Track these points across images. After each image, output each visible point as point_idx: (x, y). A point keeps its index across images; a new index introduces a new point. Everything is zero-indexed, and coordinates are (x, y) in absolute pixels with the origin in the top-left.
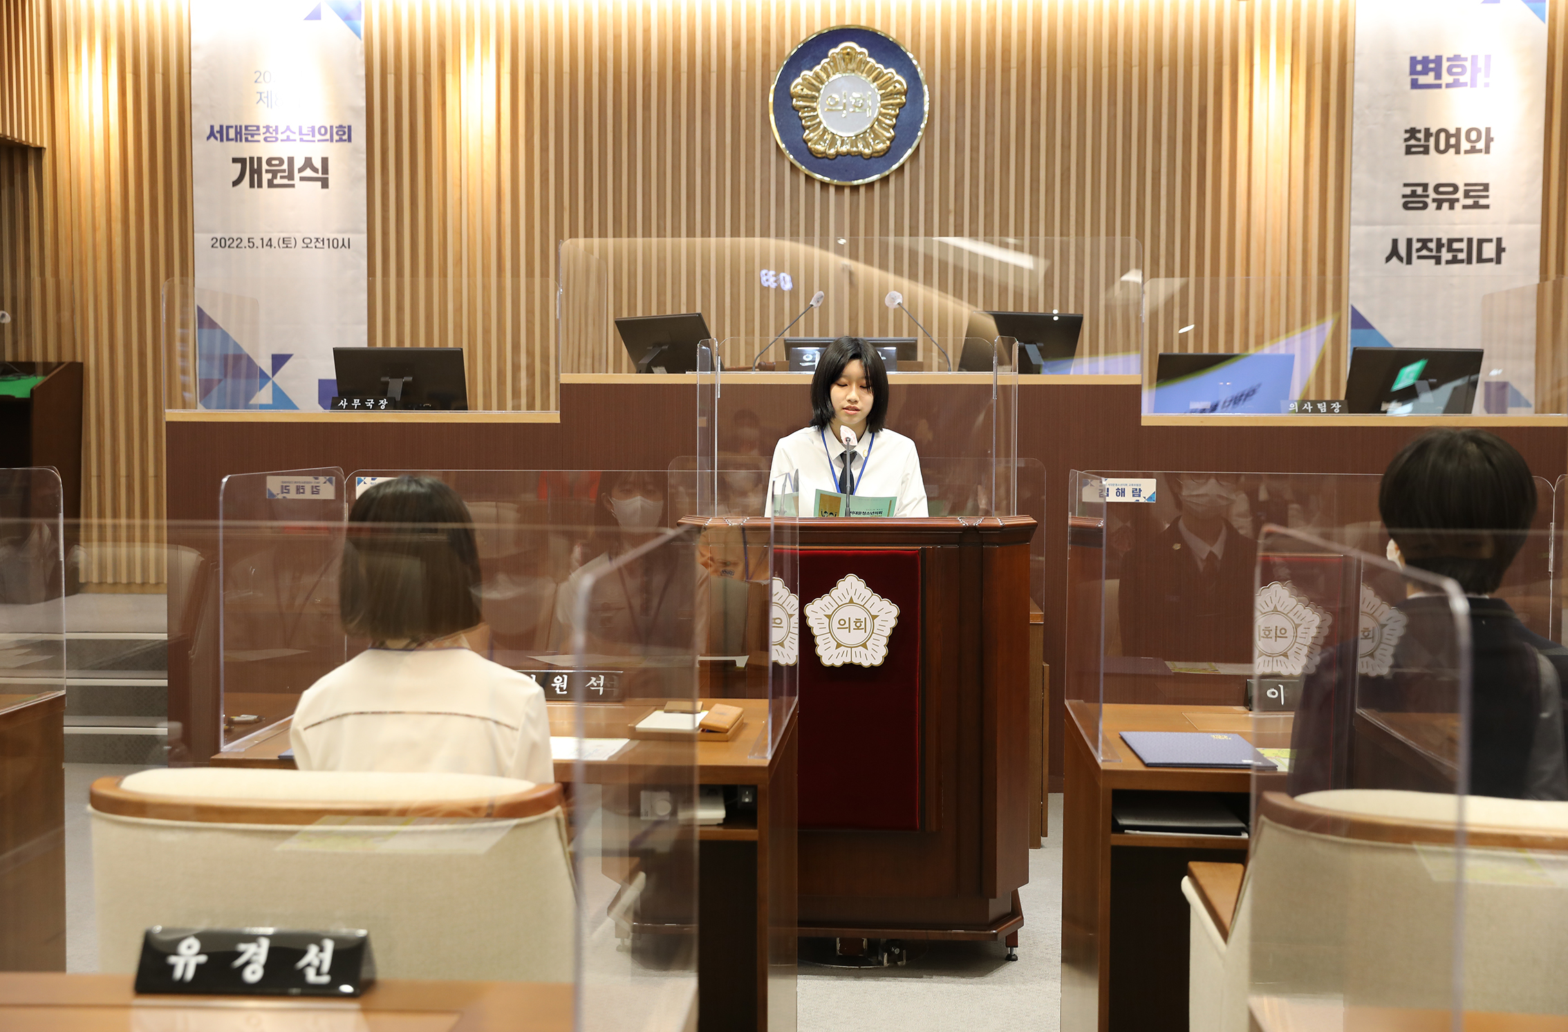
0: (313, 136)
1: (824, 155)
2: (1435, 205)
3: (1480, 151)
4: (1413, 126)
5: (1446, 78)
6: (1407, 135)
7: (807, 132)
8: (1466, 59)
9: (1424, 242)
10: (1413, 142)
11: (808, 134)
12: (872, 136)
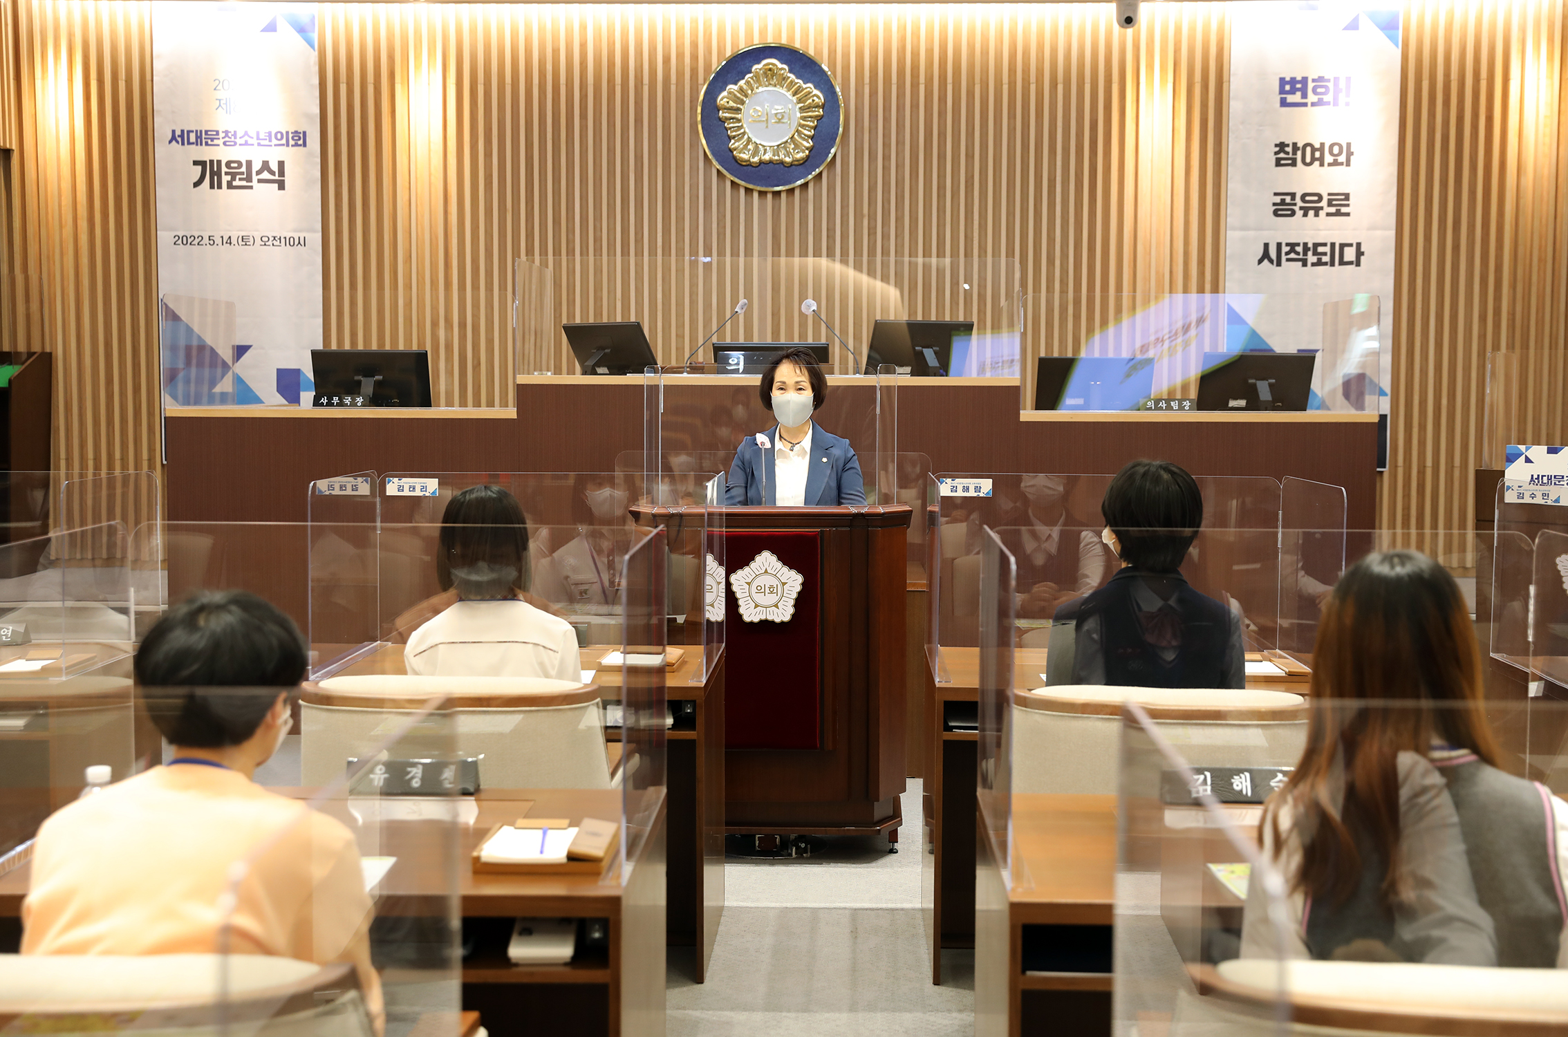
0: (270, 141)
1: (748, 163)
2: (1302, 212)
3: (1342, 164)
4: (1282, 141)
5: (1312, 98)
6: (1277, 149)
7: (733, 141)
8: (1328, 81)
9: (1293, 246)
10: (1282, 155)
11: (734, 144)
12: (793, 146)
